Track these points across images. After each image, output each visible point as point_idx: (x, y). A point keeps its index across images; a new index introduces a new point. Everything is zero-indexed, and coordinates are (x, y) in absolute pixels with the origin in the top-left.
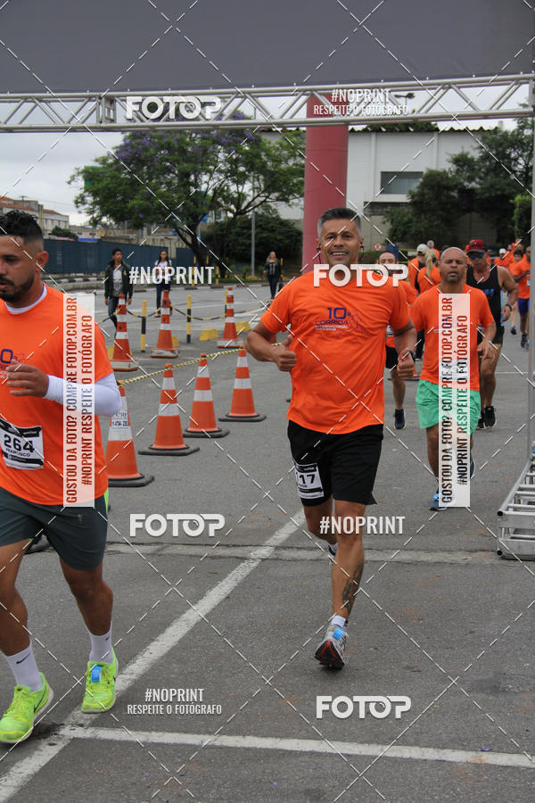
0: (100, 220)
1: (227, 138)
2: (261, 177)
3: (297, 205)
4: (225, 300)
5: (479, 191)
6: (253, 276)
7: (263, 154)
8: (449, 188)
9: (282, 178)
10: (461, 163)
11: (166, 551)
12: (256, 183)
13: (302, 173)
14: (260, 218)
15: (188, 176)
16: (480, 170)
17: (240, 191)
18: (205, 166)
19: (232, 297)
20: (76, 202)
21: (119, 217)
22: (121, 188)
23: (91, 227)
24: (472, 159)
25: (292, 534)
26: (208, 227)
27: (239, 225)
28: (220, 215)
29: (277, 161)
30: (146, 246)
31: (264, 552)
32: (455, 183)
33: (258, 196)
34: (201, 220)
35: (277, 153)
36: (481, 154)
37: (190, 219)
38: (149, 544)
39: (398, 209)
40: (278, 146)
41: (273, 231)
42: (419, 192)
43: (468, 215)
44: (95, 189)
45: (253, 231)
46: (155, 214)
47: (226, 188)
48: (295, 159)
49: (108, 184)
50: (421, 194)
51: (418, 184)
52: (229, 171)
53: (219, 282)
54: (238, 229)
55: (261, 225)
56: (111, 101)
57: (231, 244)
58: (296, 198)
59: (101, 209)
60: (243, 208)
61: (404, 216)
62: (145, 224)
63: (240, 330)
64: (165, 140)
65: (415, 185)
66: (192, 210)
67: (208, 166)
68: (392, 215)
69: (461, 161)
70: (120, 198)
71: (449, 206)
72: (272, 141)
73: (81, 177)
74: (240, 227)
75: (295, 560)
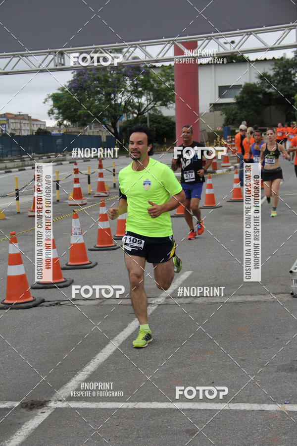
0: (63, 122)
1: (131, 73)
2: (151, 93)
3: (172, 107)
5: (274, 94)
7: (151, 80)
8: (258, 93)
9: (163, 93)
11: (105, 303)
12: (148, 96)
13: (173, 90)
14: (152, 116)
15: (110, 95)
17: (140, 101)
18: (119, 89)
20: (49, 113)
21: (73, 120)
22: (73, 104)
23: (58, 127)
24: (269, 76)
26: (123, 123)
27: (140, 121)
28: (129, 116)
29: (160, 83)
30: (90, 136)
32: (260, 90)
33: (150, 104)
34: (119, 119)
35: (159, 79)
36: (275, 73)
37: (113, 119)
39: (229, 107)
40: (159, 75)
41: (159, 123)
42: (240, 96)
43: (269, 108)
44: (59, 105)
45: (148, 124)
47: (132, 101)
48: (169, 82)
49: (66, 102)
50: (242, 97)
51: (240, 91)
52: (133, 91)
55: (152, 121)
56: (62, 53)
58: (171, 103)
59: (63, 116)
60: (142, 111)
61: (233, 110)
62: (88, 123)
65: (238, 93)
66: (114, 114)
67: (121, 88)
68: (226, 110)
70: (73, 110)
71: (258, 103)
72: (156, 72)
73: (50, 99)
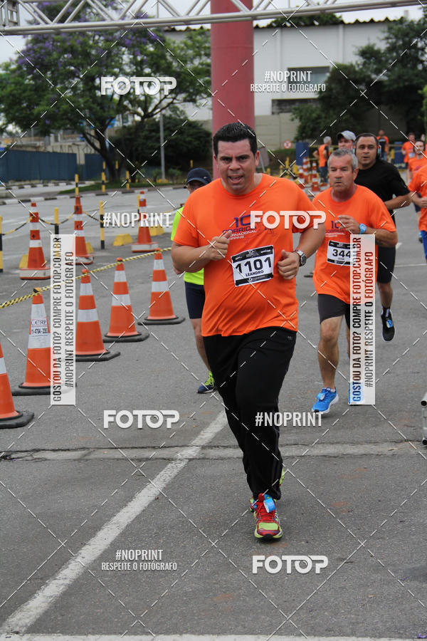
0: (5, 128)
1: (131, 40)
3: (205, 105)
4: (138, 204)
5: (386, 83)
6: (163, 180)
7: (168, 54)
8: (358, 81)
9: (188, 78)
10: (368, 55)
11: (92, 456)
13: (208, 73)
14: (168, 120)
15: (92, 80)
16: (387, 61)
18: (110, 70)
19: (145, 201)
21: (24, 123)
22: (25, 95)
24: (378, 52)
25: (218, 433)
26: (116, 132)
27: (147, 128)
28: (127, 119)
30: (55, 153)
31: (191, 452)
32: (362, 76)
33: (165, 97)
34: (109, 124)
35: (182, 53)
36: (388, 45)
37: (98, 125)
38: (76, 450)
39: (306, 106)
40: (182, 45)
45: (162, 134)
46: (63, 119)
47: (132, 92)
48: (201, 59)
49: (12, 90)
51: (326, 78)
53: (131, 186)
54: (145, 133)
55: (169, 127)
56: (14, 3)
57: (140, 148)
58: (203, 98)
59: (6, 116)
60: (150, 110)
61: (312, 112)
62: (53, 131)
63: (153, 233)
64: (68, 44)
65: (322, 81)
66: (99, 114)
67: (113, 68)
68: (301, 111)
69: (368, 53)
70: (25, 105)
72: (176, 41)
74: (147, 130)
75: (222, 459)
